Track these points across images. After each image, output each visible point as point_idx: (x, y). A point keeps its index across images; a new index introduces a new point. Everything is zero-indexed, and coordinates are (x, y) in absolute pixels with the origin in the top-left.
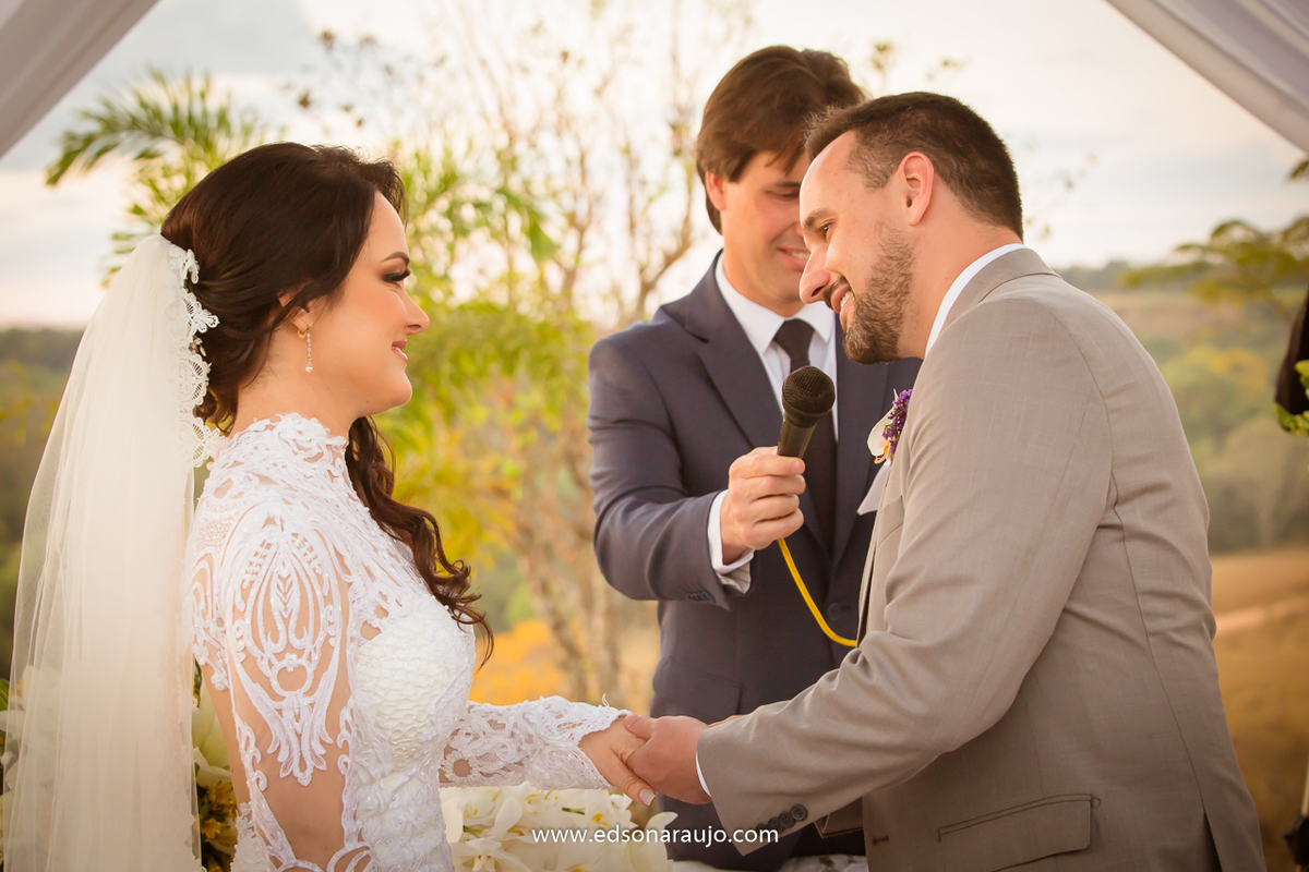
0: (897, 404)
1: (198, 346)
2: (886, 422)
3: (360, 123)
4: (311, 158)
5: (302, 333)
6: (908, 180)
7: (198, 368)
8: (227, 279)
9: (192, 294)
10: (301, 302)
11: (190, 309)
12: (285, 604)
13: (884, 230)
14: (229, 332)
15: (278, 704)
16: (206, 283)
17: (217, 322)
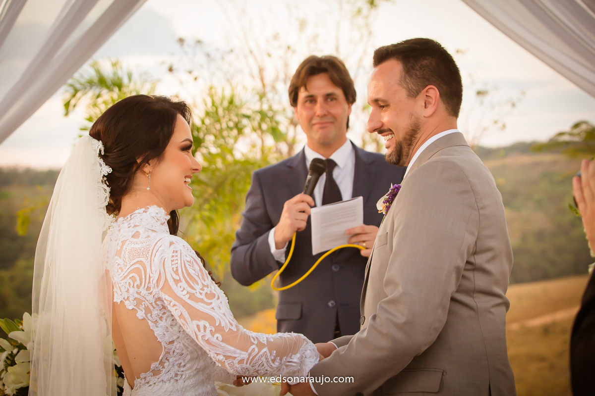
0: (391, 190)
1: (105, 181)
2: (386, 197)
3: (196, 79)
4: (150, 101)
5: (147, 174)
6: (427, 96)
7: (105, 190)
8: (115, 152)
9: (102, 159)
10: (146, 161)
11: (101, 165)
12: (195, 270)
13: (413, 117)
14: (117, 174)
15: (211, 306)
16: (107, 154)
17: (111, 171)
